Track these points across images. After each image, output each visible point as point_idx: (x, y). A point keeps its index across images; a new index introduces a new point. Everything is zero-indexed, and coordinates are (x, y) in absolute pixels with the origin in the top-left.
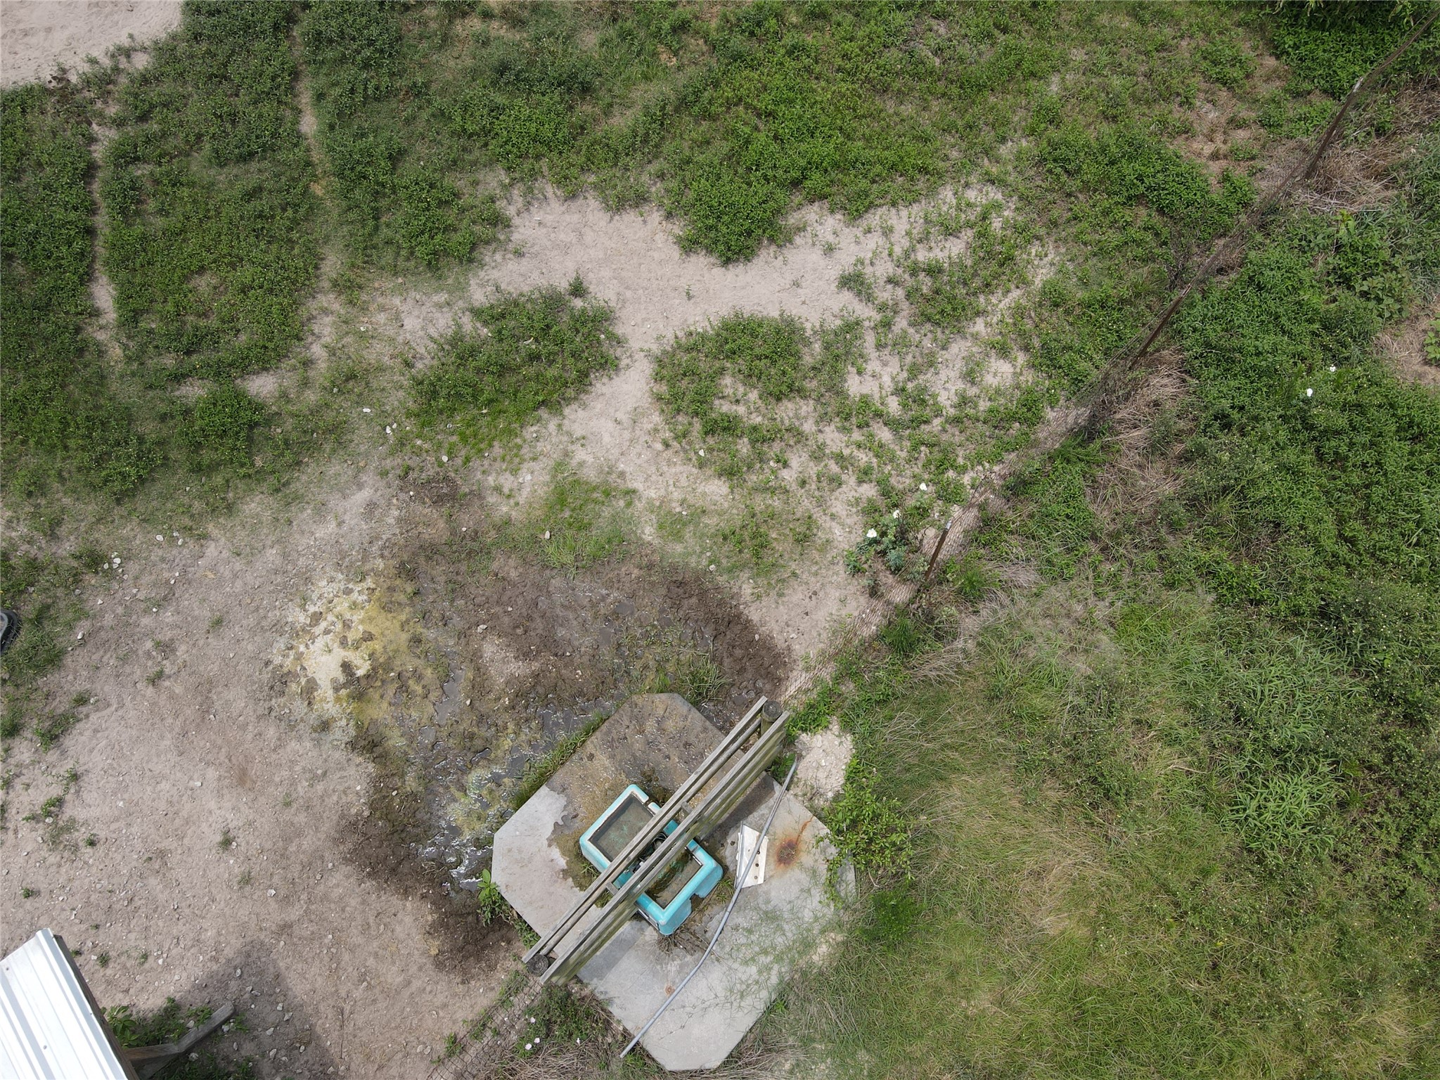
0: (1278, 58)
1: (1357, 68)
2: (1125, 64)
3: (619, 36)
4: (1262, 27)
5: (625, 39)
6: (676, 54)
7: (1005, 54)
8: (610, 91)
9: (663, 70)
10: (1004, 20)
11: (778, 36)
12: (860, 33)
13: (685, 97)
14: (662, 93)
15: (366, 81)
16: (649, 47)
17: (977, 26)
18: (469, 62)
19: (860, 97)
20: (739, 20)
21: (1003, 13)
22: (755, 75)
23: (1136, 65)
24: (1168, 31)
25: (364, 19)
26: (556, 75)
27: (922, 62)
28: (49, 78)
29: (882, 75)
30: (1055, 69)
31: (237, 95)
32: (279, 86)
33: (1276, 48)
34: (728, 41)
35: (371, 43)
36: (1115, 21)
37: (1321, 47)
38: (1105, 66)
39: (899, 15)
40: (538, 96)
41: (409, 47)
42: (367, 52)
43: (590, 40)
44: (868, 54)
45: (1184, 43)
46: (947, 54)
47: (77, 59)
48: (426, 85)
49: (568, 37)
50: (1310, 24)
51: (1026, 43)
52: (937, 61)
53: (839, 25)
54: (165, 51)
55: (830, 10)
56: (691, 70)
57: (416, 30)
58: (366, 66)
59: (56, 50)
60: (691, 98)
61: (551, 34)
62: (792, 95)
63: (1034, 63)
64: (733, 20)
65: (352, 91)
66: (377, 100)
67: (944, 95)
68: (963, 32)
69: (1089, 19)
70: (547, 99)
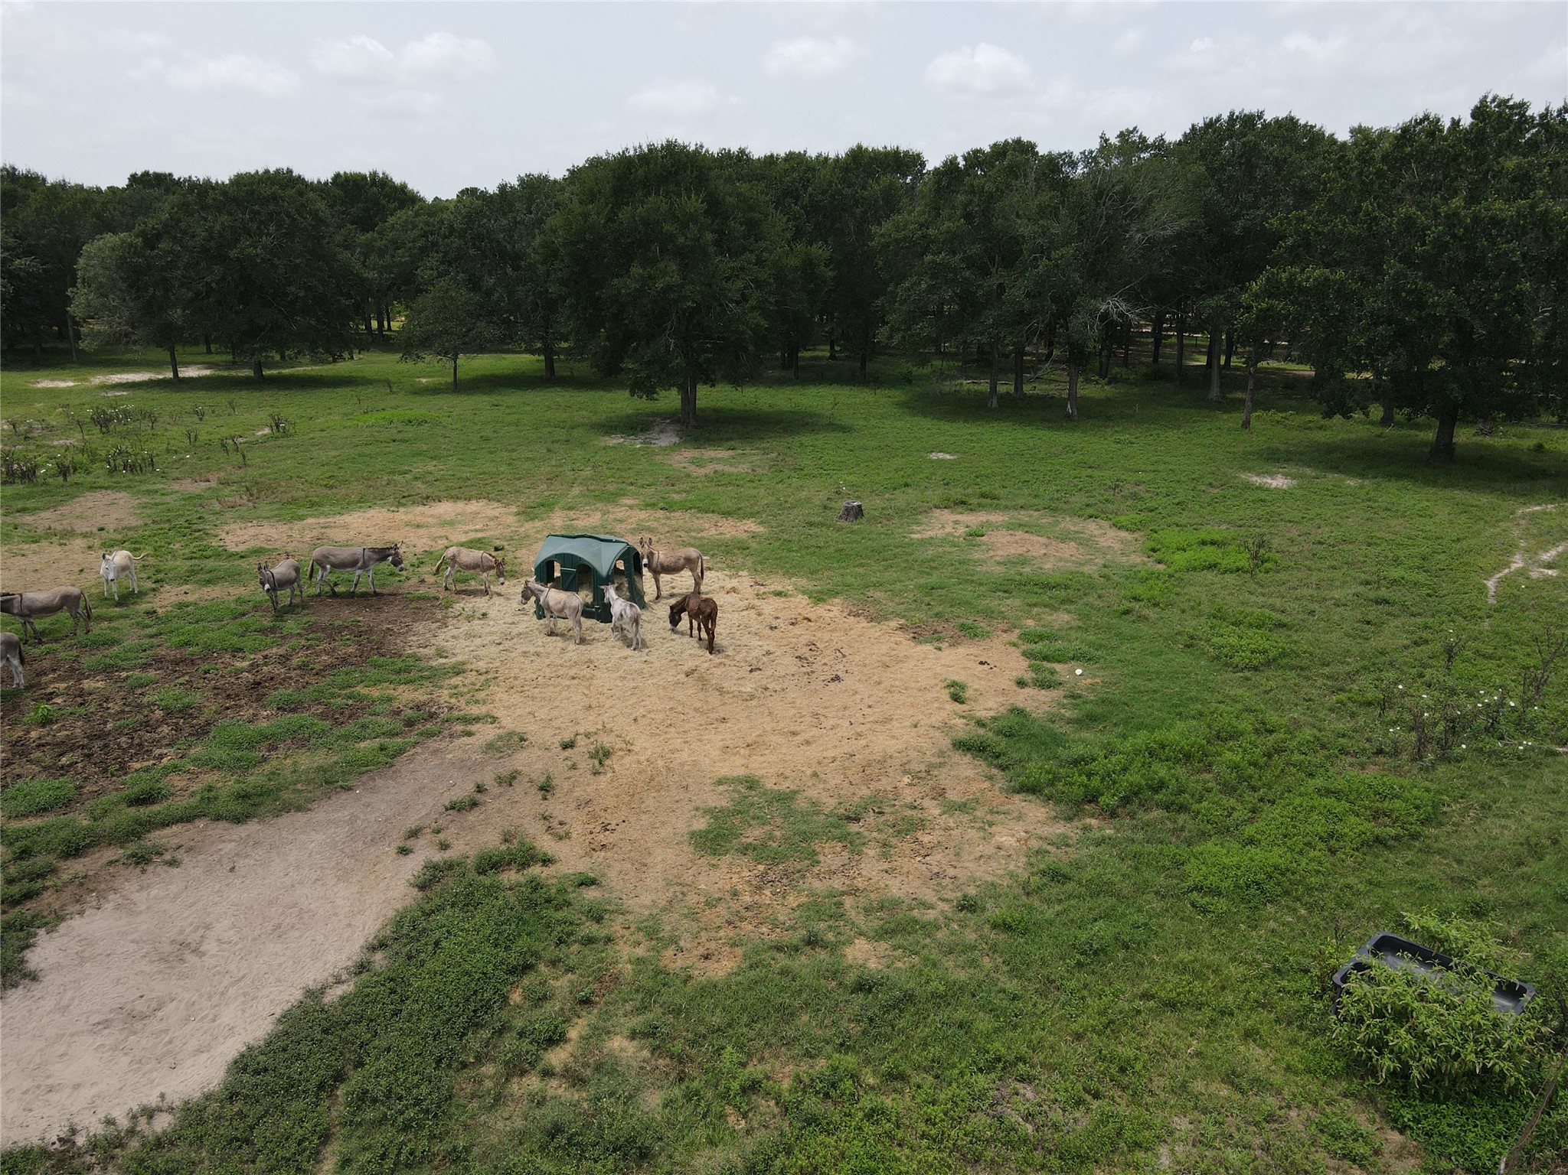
0: (1401, 1133)
1: (1493, 1145)
2: (1236, 1136)
3: (685, 1096)
4: (1371, 1099)
5: (691, 1099)
6: (745, 1116)
7: (1102, 1122)
8: (670, 1157)
9: (731, 1134)
10: (1094, 1085)
11: (854, 1098)
12: (942, 1097)
13: (754, 1165)
14: (728, 1160)
15: (404, 1143)
16: (716, 1108)
17: (1066, 1091)
18: (519, 1124)
19: (949, 1167)
20: (812, 1080)
21: (1091, 1078)
22: (831, 1141)
23: (1248, 1137)
24: (1272, 1102)
25: (416, 1078)
26: (613, 1139)
27: (1013, 1129)
28: (55, 1139)
29: (971, 1142)
30: (1160, 1140)
31: (253, 1162)
32: (304, 1151)
33: (1395, 1121)
34: (801, 1102)
35: (418, 1102)
36: (1212, 1088)
37: (1444, 1121)
38: (1215, 1138)
39: (981, 1077)
40: (590, 1163)
41: (458, 1106)
42: (411, 1113)
43: (653, 1101)
44: (952, 1119)
45: (1293, 1114)
46: (1039, 1120)
47: (94, 1119)
48: (467, 1150)
49: (630, 1097)
50: (1421, 1095)
51: (1122, 1108)
52: (1030, 1128)
53: (919, 1087)
54: (193, 1114)
55: (909, 1072)
56: (761, 1134)
57: (469, 1088)
58: (406, 1127)
59: (74, 1109)
60: (761, 1167)
61: (612, 1094)
62: (873, 1164)
63: (1136, 1132)
64: (807, 1080)
65: (383, 1157)
66: (408, 1166)
67: (1043, 1167)
68: (1052, 1097)
69: (1184, 1086)
70: (599, 1166)
